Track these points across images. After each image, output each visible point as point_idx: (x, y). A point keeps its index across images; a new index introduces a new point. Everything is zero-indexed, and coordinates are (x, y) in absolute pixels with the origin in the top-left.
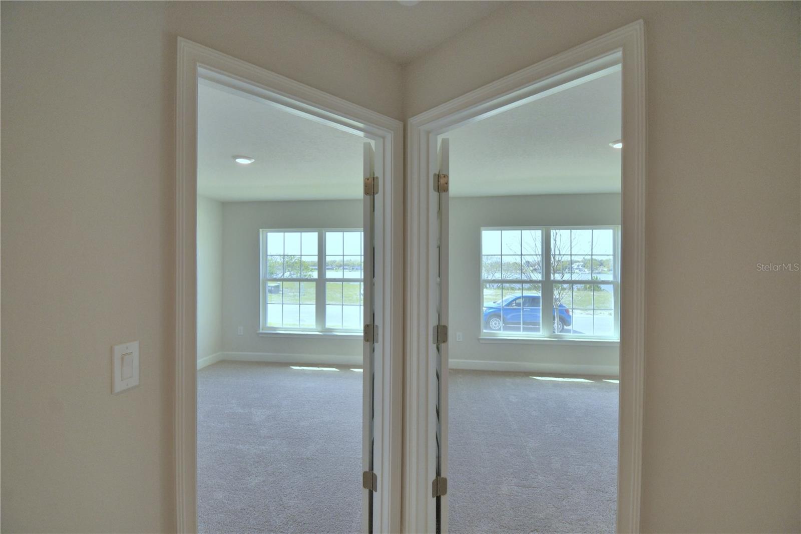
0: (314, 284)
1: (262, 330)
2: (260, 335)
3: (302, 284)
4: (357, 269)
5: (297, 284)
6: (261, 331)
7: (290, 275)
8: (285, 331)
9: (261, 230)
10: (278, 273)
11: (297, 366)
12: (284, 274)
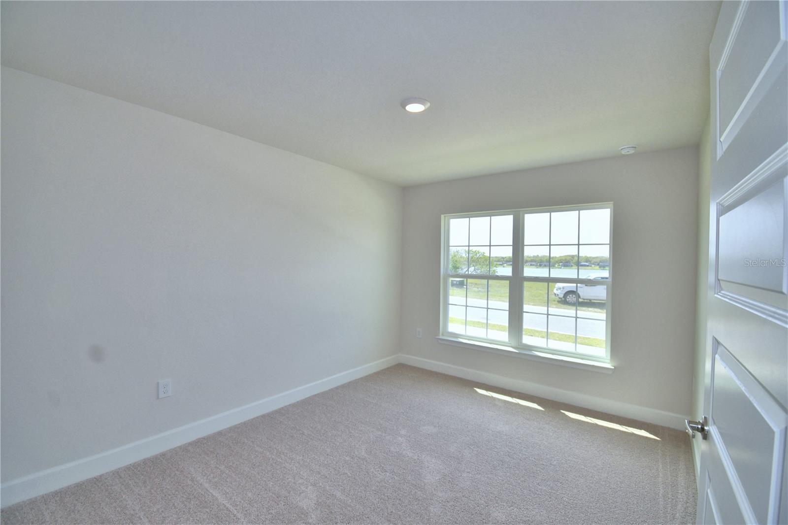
0: (507, 283)
1: (443, 335)
2: (440, 342)
3: (491, 282)
4: (545, 266)
5: (485, 281)
6: (441, 337)
7: (474, 270)
8: (469, 340)
9: (442, 216)
10: (463, 267)
11: (483, 389)
12: (468, 270)
